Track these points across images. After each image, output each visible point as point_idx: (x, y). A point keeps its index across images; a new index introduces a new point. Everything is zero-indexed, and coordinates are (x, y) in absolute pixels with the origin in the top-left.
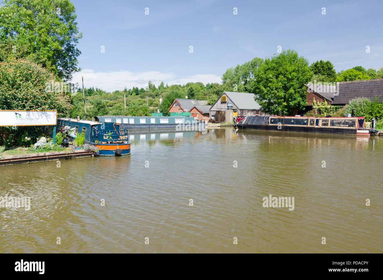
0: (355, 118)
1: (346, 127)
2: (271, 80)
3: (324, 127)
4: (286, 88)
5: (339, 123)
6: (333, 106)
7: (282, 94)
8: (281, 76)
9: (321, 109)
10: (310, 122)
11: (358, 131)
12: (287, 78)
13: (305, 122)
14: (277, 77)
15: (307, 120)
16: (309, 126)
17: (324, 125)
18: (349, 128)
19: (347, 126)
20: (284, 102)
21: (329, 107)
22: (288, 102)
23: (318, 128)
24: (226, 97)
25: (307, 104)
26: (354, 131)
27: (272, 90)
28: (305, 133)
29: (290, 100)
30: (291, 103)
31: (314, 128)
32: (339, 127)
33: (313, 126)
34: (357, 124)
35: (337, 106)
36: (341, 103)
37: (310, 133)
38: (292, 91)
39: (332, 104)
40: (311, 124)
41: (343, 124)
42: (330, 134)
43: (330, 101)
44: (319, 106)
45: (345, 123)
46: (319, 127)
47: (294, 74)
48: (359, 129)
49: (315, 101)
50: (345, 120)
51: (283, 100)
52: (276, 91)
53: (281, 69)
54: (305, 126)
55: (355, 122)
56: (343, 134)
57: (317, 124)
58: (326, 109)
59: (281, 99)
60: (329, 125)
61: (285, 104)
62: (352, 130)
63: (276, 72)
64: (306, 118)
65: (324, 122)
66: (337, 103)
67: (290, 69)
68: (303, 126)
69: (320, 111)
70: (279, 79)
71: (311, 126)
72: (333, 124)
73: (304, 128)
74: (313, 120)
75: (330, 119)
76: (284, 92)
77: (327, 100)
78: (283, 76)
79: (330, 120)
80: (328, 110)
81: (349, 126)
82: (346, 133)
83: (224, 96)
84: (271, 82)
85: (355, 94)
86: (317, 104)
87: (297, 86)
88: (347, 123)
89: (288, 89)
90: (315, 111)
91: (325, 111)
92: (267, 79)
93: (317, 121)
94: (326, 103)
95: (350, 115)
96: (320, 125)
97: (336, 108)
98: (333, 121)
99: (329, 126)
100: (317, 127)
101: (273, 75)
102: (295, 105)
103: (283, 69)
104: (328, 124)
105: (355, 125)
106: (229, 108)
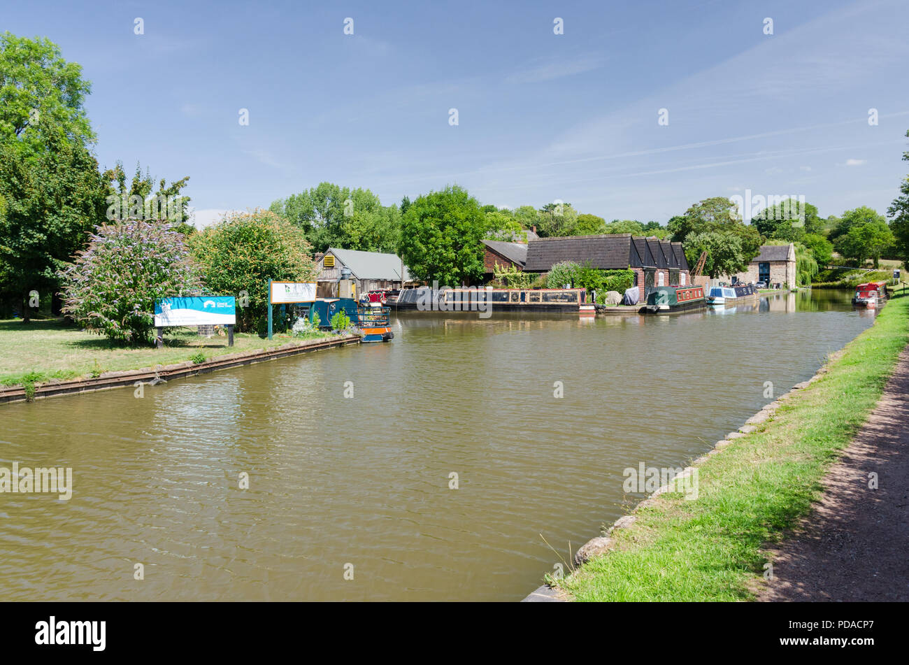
0: (577, 290)
1: (565, 303)
2: (434, 232)
3: (533, 303)
4: (457, 246)
5: (555, 297)
6: (525, 274)
7: (452, 255)
8: (448, 227)
9: (508, 278)
10: (512, 296)
11: (581, 308)
12: (459, 230)
13: (505, 297)
14: (442, 229)
15: (508, 294)
16: (510, 302)
17: (534, 300)
18: (569, 303)
19: (567, 300)
20: (454, 267)
21: (519, 274)
22: (460, 266)
23: (525, 305)
24: (334, 258)
25: (486, 270)
26: (576, 308)
27: (437, 248)
28: (505, 313)
29: (464, 264)
30: (465, 269)
31: (518, 305)
32: (556, 303)
33: (517, 303)
34: (579, 298)
35: (532, 274)
36: (537, 269)
37: (512, 313)
38: (466, 250)
39: (523, 271)
40: (514, 300)
41: (561, 298)
42: (542, 313)
43: (521, 266)
44: (504, 273)
45: (564, 297)
46: (526, 303)
47: (468, 224)
48: (582, 305)
49: (497, 266)
50: (563, 293)
51: (452, 264)
52: (443, 251)
53: (447, 216)
54: (505, 303)
55: (576, 295)
56: (561, 311)
57: (523, 299)
58: (516, 277)
59: (450, 262)
60: (541, 300)
61: (456, 270)
62: (573, 306)
63: (439, 220)
64: (506, 291)
65: (534, 297)
66: (529, 269)
67: (462, 216)
68: (501, 303)
69: (505, 281)
70: (446, 231)
71: (514, 303)
72: (545, 298)
73: (504, 305)
74: (516, 294)
75: (541, 291)
76: (455, 252)
77: (515, 264)
78: (451, 227)
79: (541, 294)
80: (518, 279)
81: (569, 301)
82: (565, 311)
83: (329, 255)
84: (432, 236)
85: (556, 256)
86: (500, 270)
87: (473, 242)
88: (566, 297)
89: (461, 248)
90: (498, 281)
91: (514, 281)
92: (426, 231)
93: (523, 295)
94: (514, 268)
95: (569, 286)
96: (528, 301)
97: (531, 277)
98: (546, 294)
99: (541, 302)
100: (522, 303)
101: (436, 226)
102: (472, 270)
103: (451, 215)
104: (539, 299)
105: (576, 299)
106: (346, 276)
